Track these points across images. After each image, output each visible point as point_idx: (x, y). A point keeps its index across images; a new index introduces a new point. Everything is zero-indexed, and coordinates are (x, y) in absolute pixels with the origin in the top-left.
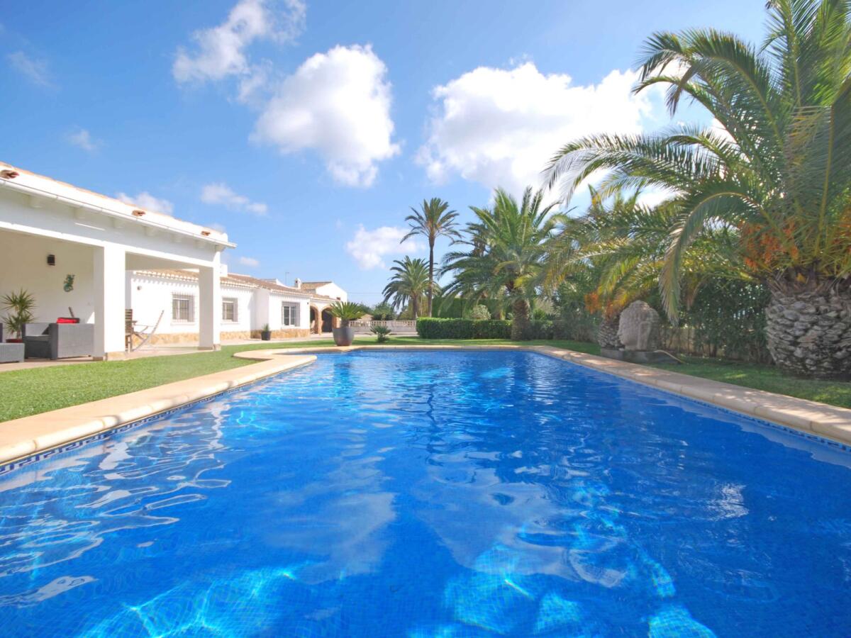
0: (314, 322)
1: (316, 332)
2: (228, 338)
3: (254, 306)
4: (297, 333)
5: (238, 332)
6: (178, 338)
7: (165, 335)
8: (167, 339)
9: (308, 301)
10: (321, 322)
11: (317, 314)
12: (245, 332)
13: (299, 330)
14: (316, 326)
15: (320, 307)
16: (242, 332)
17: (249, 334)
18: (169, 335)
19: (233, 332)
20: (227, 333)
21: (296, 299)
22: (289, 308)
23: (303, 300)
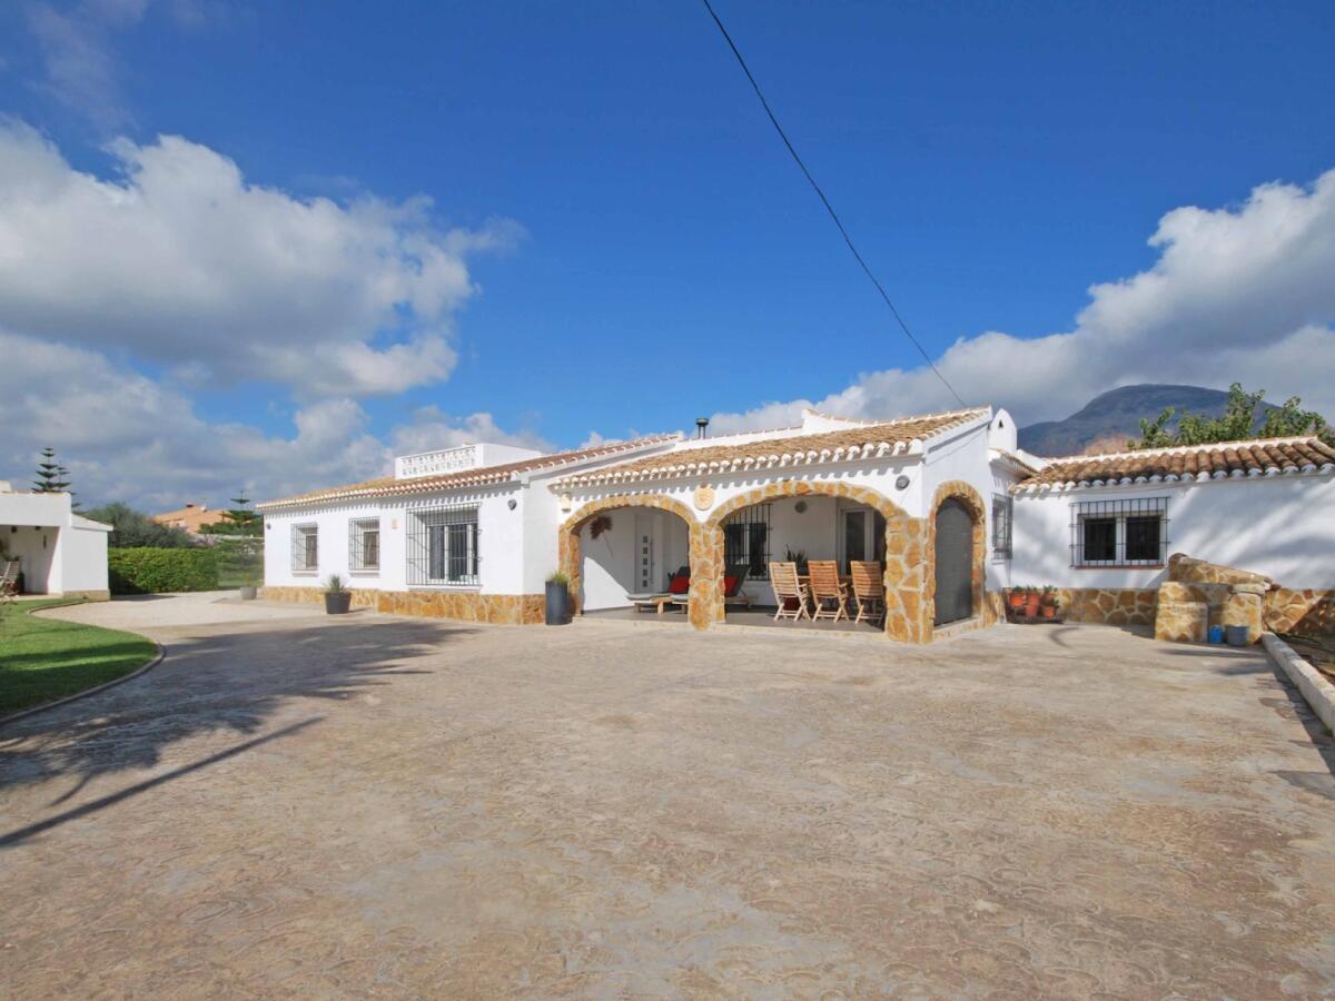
9: (517, 494)
21: (462, 500)
22: (466, 528)
23: (482, 497)
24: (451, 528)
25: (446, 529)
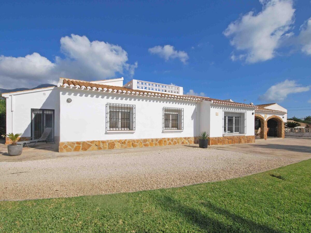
0: (260, 129)
1: (262, 137)
2: (170, 143)
3: (197, 116)
4: (240, 139)
5: (181, 138)
6: (114, 145)
7: (99, 141)
8: (101, 145)
9: (254, 111)
10: (266, 129)
11: (263, 123)
12: (189, 138)
13: (243, 137)
14: (262, 132)
15: (266, 117)
16: (185, 138)
17: (193, 140)
18: (103, 142)
19: (176, 139)
20: (169, 139)
21: (240, 110)
22: (233, 118)
23: (247, 111)
24: (228, 117)
25: (227, 117)
